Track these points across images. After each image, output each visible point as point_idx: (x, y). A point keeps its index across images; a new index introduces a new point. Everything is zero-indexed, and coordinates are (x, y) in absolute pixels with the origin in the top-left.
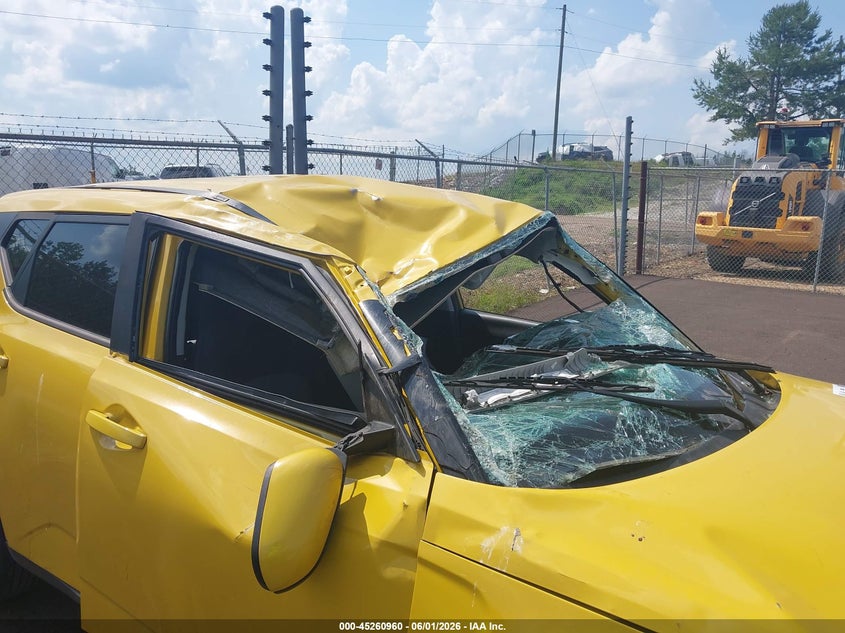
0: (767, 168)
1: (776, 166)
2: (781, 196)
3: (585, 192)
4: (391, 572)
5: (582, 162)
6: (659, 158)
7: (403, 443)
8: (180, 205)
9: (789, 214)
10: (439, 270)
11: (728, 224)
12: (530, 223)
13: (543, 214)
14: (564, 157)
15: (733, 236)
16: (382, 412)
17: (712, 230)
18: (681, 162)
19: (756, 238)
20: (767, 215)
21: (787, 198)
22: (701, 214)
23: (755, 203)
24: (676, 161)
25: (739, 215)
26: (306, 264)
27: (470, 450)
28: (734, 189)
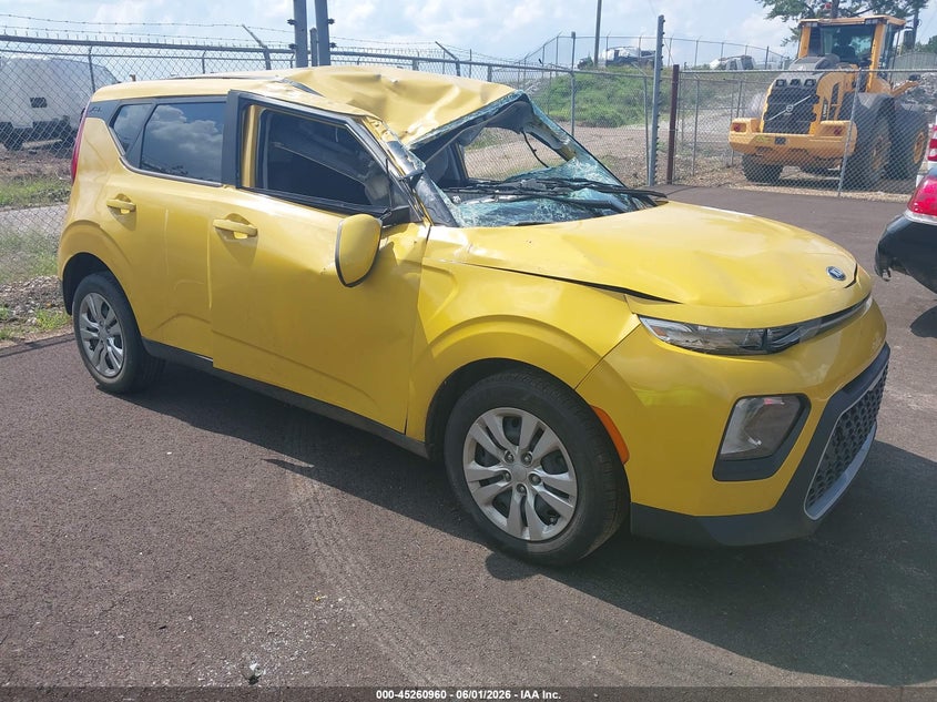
0: (804, 70)
1: (812, 67)
2: (816, 99)
3: (629, 102)
4: (409, 275)
5: (627, 67)
6: (714, 64)
7: (414, 213)
8: (259, 86)
9: (823, 119)
10: (439, 128)
11: (762, 129)
12: (505, 98)
13: (516, 91)
14: (608, 63)
15: (766, 143)
16: (402, 200)
17: (745, 137)
18: (740, 65)
19: (789, 144)
20: (800, 121)
21: (821, 101)
22: (736, 120)
23: (790, 107)
24: (733, 65)
25: (774, 120)
26: (349, 120)
27: (450, 214)
28: (769, 93)
